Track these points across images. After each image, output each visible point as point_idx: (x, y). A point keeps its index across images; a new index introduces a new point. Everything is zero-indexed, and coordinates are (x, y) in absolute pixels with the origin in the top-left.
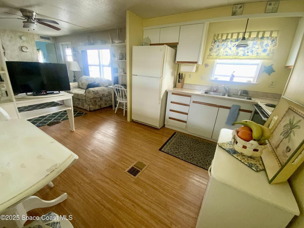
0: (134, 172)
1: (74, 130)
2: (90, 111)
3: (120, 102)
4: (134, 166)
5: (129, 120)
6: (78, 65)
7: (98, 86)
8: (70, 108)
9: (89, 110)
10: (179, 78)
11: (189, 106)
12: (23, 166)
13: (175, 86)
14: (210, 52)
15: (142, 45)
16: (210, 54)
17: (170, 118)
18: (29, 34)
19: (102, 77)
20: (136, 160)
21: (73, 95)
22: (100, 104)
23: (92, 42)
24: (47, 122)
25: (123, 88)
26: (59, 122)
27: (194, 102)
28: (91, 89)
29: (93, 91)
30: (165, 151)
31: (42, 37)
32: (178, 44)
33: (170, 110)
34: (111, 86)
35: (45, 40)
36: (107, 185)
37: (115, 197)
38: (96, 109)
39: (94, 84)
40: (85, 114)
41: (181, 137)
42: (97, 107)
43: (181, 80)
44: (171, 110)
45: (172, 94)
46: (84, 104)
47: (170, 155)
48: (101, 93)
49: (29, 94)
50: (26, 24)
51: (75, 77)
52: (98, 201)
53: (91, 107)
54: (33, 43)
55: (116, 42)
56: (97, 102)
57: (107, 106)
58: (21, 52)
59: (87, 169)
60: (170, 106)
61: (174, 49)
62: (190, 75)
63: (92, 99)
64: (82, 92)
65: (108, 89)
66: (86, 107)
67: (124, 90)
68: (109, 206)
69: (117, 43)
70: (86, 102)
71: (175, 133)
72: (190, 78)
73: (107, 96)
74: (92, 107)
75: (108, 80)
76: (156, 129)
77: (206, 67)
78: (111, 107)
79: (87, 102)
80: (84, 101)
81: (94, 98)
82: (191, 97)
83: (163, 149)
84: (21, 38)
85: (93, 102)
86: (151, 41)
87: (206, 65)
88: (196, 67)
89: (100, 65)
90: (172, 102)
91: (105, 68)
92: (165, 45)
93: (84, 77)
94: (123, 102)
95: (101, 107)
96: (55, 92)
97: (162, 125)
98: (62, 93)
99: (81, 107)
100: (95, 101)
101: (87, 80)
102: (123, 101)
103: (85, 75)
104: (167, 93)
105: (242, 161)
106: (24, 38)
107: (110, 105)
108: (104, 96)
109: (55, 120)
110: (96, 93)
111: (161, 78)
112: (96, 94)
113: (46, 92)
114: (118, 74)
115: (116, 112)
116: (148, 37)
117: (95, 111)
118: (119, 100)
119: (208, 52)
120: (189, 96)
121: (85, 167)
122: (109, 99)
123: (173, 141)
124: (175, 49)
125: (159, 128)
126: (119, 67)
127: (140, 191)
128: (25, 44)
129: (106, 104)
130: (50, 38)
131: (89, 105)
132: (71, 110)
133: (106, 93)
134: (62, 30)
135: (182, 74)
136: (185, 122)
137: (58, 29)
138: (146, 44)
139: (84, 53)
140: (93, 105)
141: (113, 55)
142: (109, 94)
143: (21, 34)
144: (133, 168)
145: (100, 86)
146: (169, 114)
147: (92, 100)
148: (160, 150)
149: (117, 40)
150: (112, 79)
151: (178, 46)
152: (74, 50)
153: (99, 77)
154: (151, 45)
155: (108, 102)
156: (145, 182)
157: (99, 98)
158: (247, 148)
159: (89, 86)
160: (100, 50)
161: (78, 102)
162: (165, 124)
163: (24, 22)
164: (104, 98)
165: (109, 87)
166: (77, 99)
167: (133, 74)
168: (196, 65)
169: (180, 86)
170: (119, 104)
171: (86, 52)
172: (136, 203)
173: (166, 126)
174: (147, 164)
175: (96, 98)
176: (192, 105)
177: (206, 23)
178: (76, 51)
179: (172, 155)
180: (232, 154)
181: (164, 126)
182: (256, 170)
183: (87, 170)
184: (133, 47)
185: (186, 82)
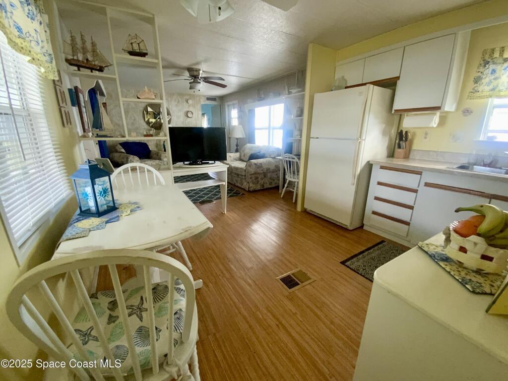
0: (290, 282)
1: (226, 213)
2: (249, 191)
3: (290, 181)
4: (292, 274)
5: (299, 209)
6: (242, 129)
7: (263, 157)
8: (224, 183)
9: (247, 190)
10: (401, 139)
11: (415, 191)
12: (164, 222)
13: (391, 155)
14: (476, 85)
15: (332, 90)
16: (476, 89)
17: (374, 213)
18: (195, 96)
19: (271, 145)
20: (297, 268)
21: (228, 166)
22: (262, 183)
23: (263, 96)
24: (199, 200)
25: (296, 160)
26: (212, 201)
27: (427, 185)
28: (253, 161)
29: (255, 164)
30: (352, 267)
31: (208, 99)
32: (399, 79)
33: (375, 197)
34: (280, 156)
35: (210, 101)
36: (248, 287)
37: (256, 306)
38: (257, 189)
39: (258, 154)
40: (243, 194)
41: (394, 251)
42: (259, 187)
43: (403, 144)
44: (377, 198)
45: (381, 168)
46: (243, 181)
47: (361, 275)
48: (265, 167)
49: (186, 163)
50: (192, 84)
51: (237, 145)
52: (234, 303)
53: (251, 186)
54: (199, 107)
55: (293, 91)
56: (259, 179)
57: (272, 186)
58: (186, 118)
59: (229, 261)
60: (375, 190)
61: (391, 89)
62: (426, 134)
63: (253, 174)
64: (242, 165)
65: (276, 161)
66: (245, 185)
67: (297, 162)
68: (246, 314)
69: (295, 93)
70: (245, 179)
71: (382, 242)
72: (426, 140)
73: (273, 172)
74: (253, 187)
75: (278, 149)
76: (345, 229)
77: (465, 116)
78: (277, 188)
79: (247, 179)
80: (243, 177)
81: (255, 173)
82: (421, 174)
83: (348, 263)
84: (187, 102)
85: (254, 179)
86: (348, 82)
87: (467, 112)
88: (440, 117)
89: (269, 128)
90: (379, 183)
91: (275, 131)
92: (368, 85)
93: (248, 145)
94: (294, 180)
95: (264, 187)
96: (210, 162)
97: (357, 224)
98: (218, 163)
99: (239, 185)
100: (257, 178)
101: (251, 149)
102: (295, 178)
103: (249, 143)
104: (369, 166)
105: (451, 273)
106: (190, 102)
107: (276, 185)
108: (270, 172)
109: (208, 198)
110: (259, 166)
111: (358, 139)
112: (258, 168)
113: (201, 161)
114: (293, 138)
115: (283, 196)
116: (343, 77)
117: (255, 191)
118: (289, 178)
119: (471, 85)
120: (418, 172)
121: (227, 258)
122: (275, 176)
123: (373, 255)
124: (393, 89)
125: (351, 228)
126: (296, 128)
127: (293, 311)
128: (191, 109)
129: (271, 184)
130: (217, 99)
131: (248, 182)
132: (225, 185)
133: (272, 168)
134: (228, 86)
135: (406, 132)
136: (407, 224)
137: (224, 86)
138: (339, 88)
139: (252, 112)
140: (254, 184)
141: (287, 111)
142: (277, 169)
143: (187, 97)
144: (289, 276)
145: (266, 158)
146: (373, 205)
147: (253, 176)
148: (343, 263)
149: (295, 89)
150: (283, 146)
151: (399, 83)
152: (241, 111)
153: (267, 144)
154: (346, 87)
155: (274, 180)
156: (302, 301)
157: (261, 174)
158: (468, 252)
159: (252, 157)
160: (272, 106)
161: (237, 178)
162: (364, 223)
163: (190, 83)
164: (269, 175)
165: (277, 159)
166: (235, 174)
167: (311, 136)
168: (438, 113)
169: (402, 156)
170: (288, 184)
171: (254, 110)
172: (282, 325)
173: (365, 228)
174: (313, 278)
175: (258, 173)
176: (422, 189)
177: (460, 32)
178: (242, 112)
179: (364, 276)
180: (436, 260)
181: (362, 226)
182: (471, 290)
183: (230, 263)
184: (315, 95)
185: (415, 147)
